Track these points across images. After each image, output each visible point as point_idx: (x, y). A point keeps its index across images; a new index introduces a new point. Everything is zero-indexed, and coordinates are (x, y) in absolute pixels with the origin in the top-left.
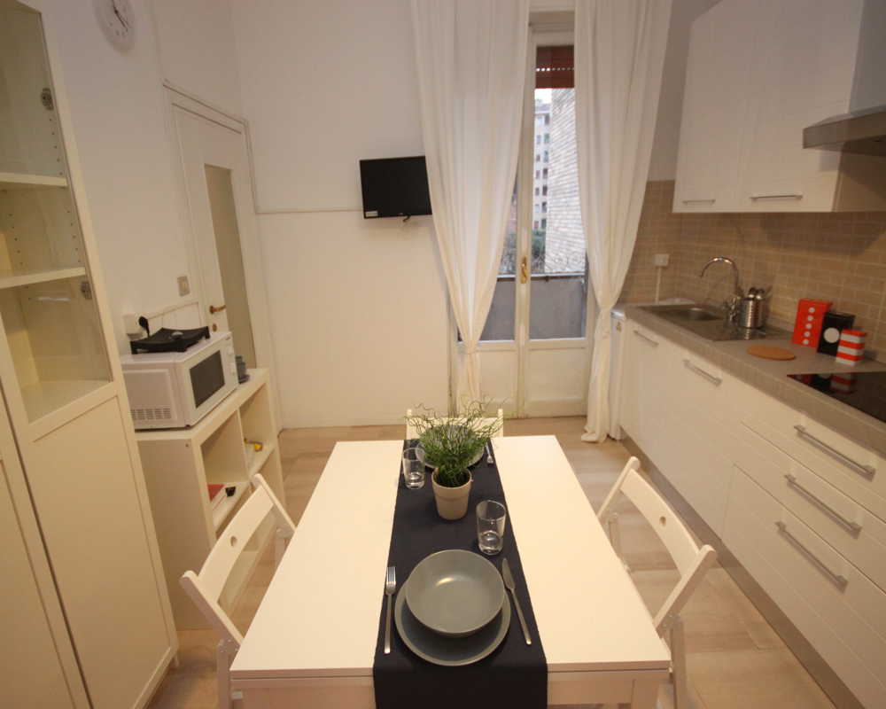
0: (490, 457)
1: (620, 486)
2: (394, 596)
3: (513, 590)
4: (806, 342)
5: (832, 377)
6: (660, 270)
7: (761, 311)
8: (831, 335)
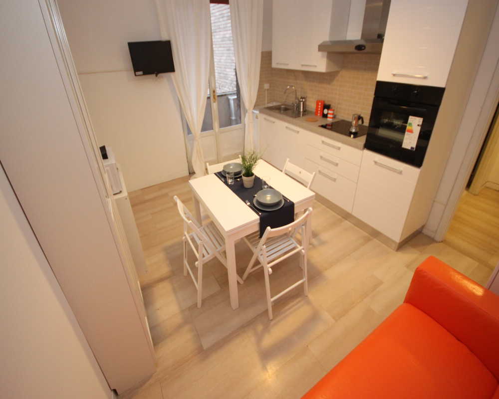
4: (319, 115)
5: (327, 125)
7: (305, 105)
8: (326, 111)
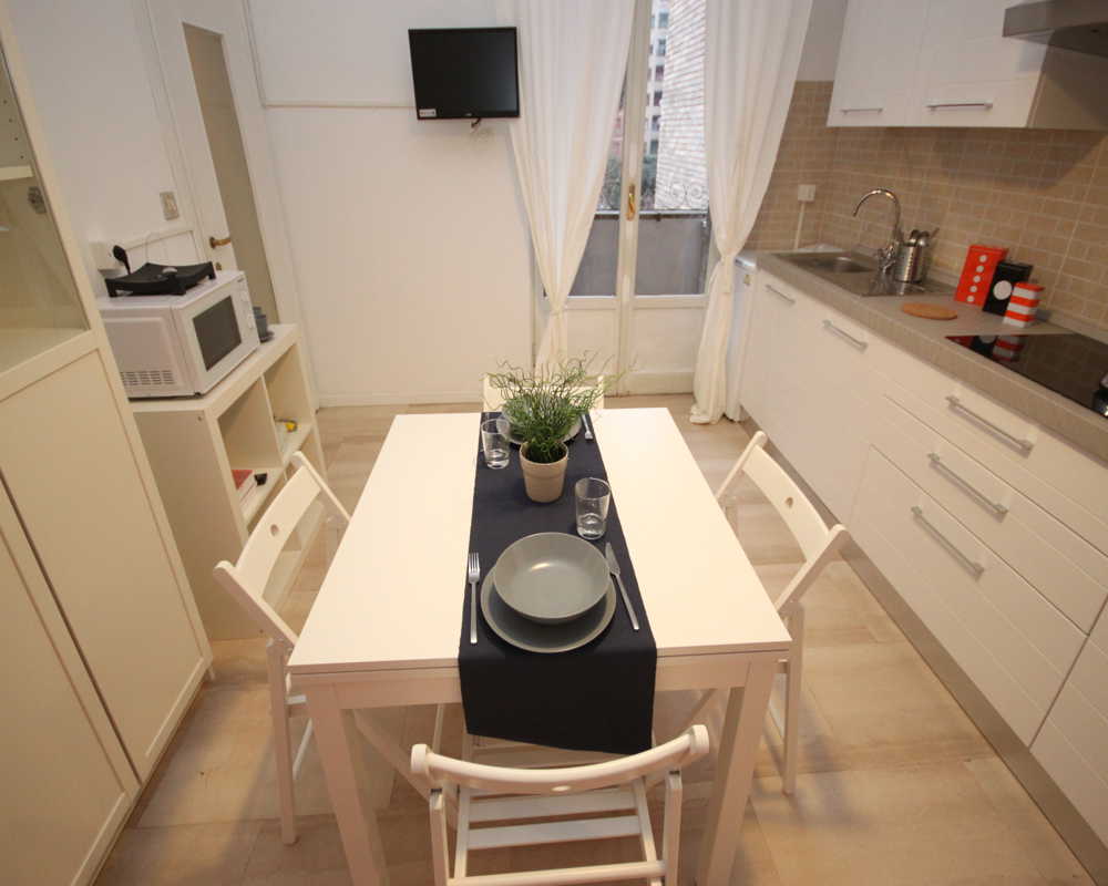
0: (588, 432)
1: (742, 466)
2: (479, 584)
3: (618, 576)
4: (971, 299)
6: (803, 207)
7: (922, 263)
8: (1002, 290)
